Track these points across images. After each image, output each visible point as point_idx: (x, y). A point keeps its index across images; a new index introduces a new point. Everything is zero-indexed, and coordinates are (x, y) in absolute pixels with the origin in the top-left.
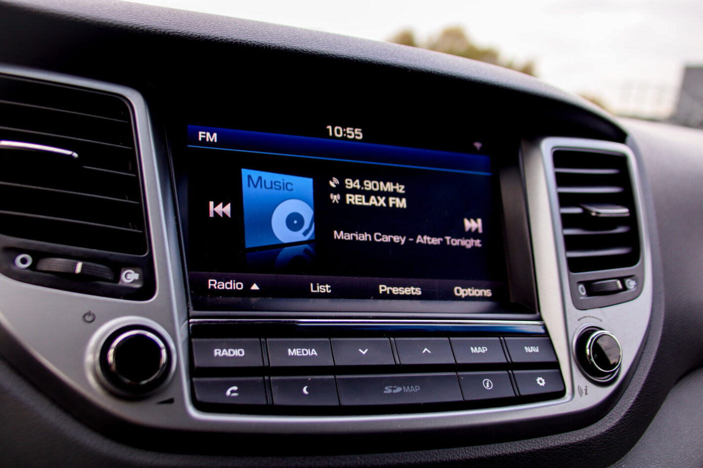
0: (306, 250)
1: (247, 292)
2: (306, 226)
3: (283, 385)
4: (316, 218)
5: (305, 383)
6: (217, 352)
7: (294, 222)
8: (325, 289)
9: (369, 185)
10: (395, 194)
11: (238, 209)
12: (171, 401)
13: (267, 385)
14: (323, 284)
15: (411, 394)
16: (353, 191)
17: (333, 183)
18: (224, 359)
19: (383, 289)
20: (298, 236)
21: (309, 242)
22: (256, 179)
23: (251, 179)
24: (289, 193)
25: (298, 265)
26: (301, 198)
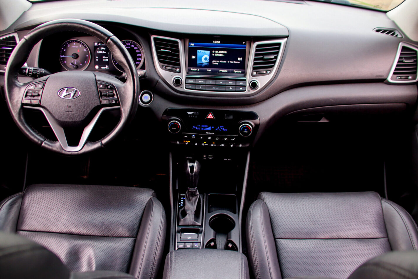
0: (207, 64)
1: (197, 71)
2: (208, 60)
3: (198, 86)
4: (210, 58)
5: (200, 86)
6: (189, 81)
7: (206, 59)
9: (220, 52)
11: (196, 57)
12: (182, 87)
13: (195, 86)
14: (210, 69)
15: (217, 89)
16: (217, 53)
17: (213, 52)
18: (190, 82)
19: (220, 71)
20: (206, 61)
21: (208, 62)
22: (200, 52)
23: (199, 51)
24: (205, 54)
25: (206, 66)
26: (207, 55)
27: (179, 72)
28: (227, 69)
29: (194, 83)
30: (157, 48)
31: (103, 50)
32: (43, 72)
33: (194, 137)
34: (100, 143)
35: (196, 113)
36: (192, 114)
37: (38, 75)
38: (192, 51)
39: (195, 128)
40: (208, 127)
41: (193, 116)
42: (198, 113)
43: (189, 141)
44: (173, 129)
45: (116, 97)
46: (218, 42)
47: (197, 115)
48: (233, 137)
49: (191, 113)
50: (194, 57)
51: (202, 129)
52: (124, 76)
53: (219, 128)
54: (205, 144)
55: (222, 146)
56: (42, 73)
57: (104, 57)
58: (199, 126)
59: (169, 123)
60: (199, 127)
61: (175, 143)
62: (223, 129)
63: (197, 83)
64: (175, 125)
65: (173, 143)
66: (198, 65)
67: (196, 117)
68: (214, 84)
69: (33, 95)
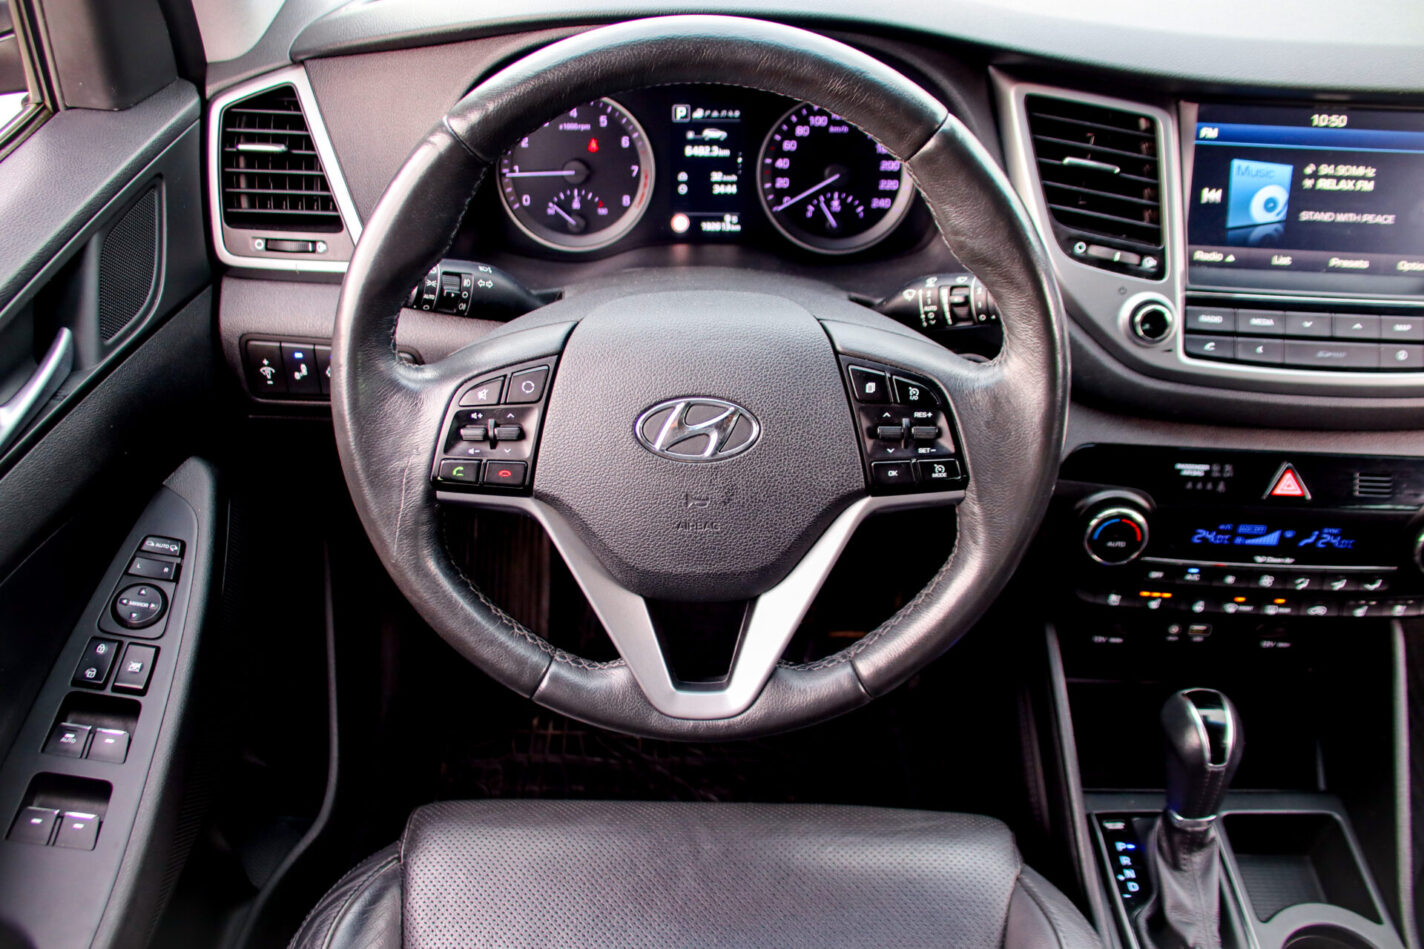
0: (1276, 230)
1: (1224, 265)
3: (1245, 345)
5: (1259, 345)
6: (1203, 318)
7: (1270, 205)
8: (1286, 261)
9: (1342, 170)
10: (1364, 178)
11: (1225, 197)
12: (1169, 351)
13: (1234, 344)
14: (1285, 256)
15: (1338, 359)
16: (1326, 176)
17: (1309, 169)
18: (1206, 323)
19: (1335, 262)
20: (1272, 217)
21: (1279, 222)
22: (1243, 168)
23: (1239, 168)
24: (1268, 180)
25: (1267, 242)
26: (1280, 184)
27: (1159, 273)
28: (1369, 255)
29: (1229, 327)
30: (1040, 149)
31: (712, 142)
32: (489, 284)
33: (1196, 578)
34: (849, 670)
35: (1222, 471)
36: (1201, 474)
37: (465, 301)
38: (1210, 166)
39: (1204, 539)
40: (1268, 532)
41: (1204, 485)
42: (1228, 468)
43: (1167, 595)
44: (1110, 544)
45: (946, 443)
46: (1339, 121)
47: (1227, 481)
48: (1370, 578)
49: (1195, 470)
50: (1211, 195)
51: (1238, 540)
52: (916, 301)
53: (1319, 538)
54: (1239, 604)
55: (1317, 617)
56: (485, 288)
57: (716, 176)
58: (1229, 527)
59: (1094, 522)
60: (1224, 532)
61: (1100, 601)
62: (1335, 542)
63: (1242, 328)
64: (1123, 527)
65: (1090, 599)
66: (1230, 234)
67: (1221, 487)
68: (1326, 333)
69: (491, 433)
